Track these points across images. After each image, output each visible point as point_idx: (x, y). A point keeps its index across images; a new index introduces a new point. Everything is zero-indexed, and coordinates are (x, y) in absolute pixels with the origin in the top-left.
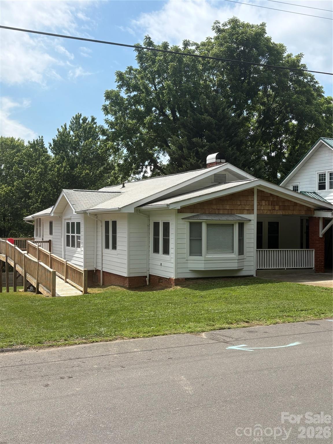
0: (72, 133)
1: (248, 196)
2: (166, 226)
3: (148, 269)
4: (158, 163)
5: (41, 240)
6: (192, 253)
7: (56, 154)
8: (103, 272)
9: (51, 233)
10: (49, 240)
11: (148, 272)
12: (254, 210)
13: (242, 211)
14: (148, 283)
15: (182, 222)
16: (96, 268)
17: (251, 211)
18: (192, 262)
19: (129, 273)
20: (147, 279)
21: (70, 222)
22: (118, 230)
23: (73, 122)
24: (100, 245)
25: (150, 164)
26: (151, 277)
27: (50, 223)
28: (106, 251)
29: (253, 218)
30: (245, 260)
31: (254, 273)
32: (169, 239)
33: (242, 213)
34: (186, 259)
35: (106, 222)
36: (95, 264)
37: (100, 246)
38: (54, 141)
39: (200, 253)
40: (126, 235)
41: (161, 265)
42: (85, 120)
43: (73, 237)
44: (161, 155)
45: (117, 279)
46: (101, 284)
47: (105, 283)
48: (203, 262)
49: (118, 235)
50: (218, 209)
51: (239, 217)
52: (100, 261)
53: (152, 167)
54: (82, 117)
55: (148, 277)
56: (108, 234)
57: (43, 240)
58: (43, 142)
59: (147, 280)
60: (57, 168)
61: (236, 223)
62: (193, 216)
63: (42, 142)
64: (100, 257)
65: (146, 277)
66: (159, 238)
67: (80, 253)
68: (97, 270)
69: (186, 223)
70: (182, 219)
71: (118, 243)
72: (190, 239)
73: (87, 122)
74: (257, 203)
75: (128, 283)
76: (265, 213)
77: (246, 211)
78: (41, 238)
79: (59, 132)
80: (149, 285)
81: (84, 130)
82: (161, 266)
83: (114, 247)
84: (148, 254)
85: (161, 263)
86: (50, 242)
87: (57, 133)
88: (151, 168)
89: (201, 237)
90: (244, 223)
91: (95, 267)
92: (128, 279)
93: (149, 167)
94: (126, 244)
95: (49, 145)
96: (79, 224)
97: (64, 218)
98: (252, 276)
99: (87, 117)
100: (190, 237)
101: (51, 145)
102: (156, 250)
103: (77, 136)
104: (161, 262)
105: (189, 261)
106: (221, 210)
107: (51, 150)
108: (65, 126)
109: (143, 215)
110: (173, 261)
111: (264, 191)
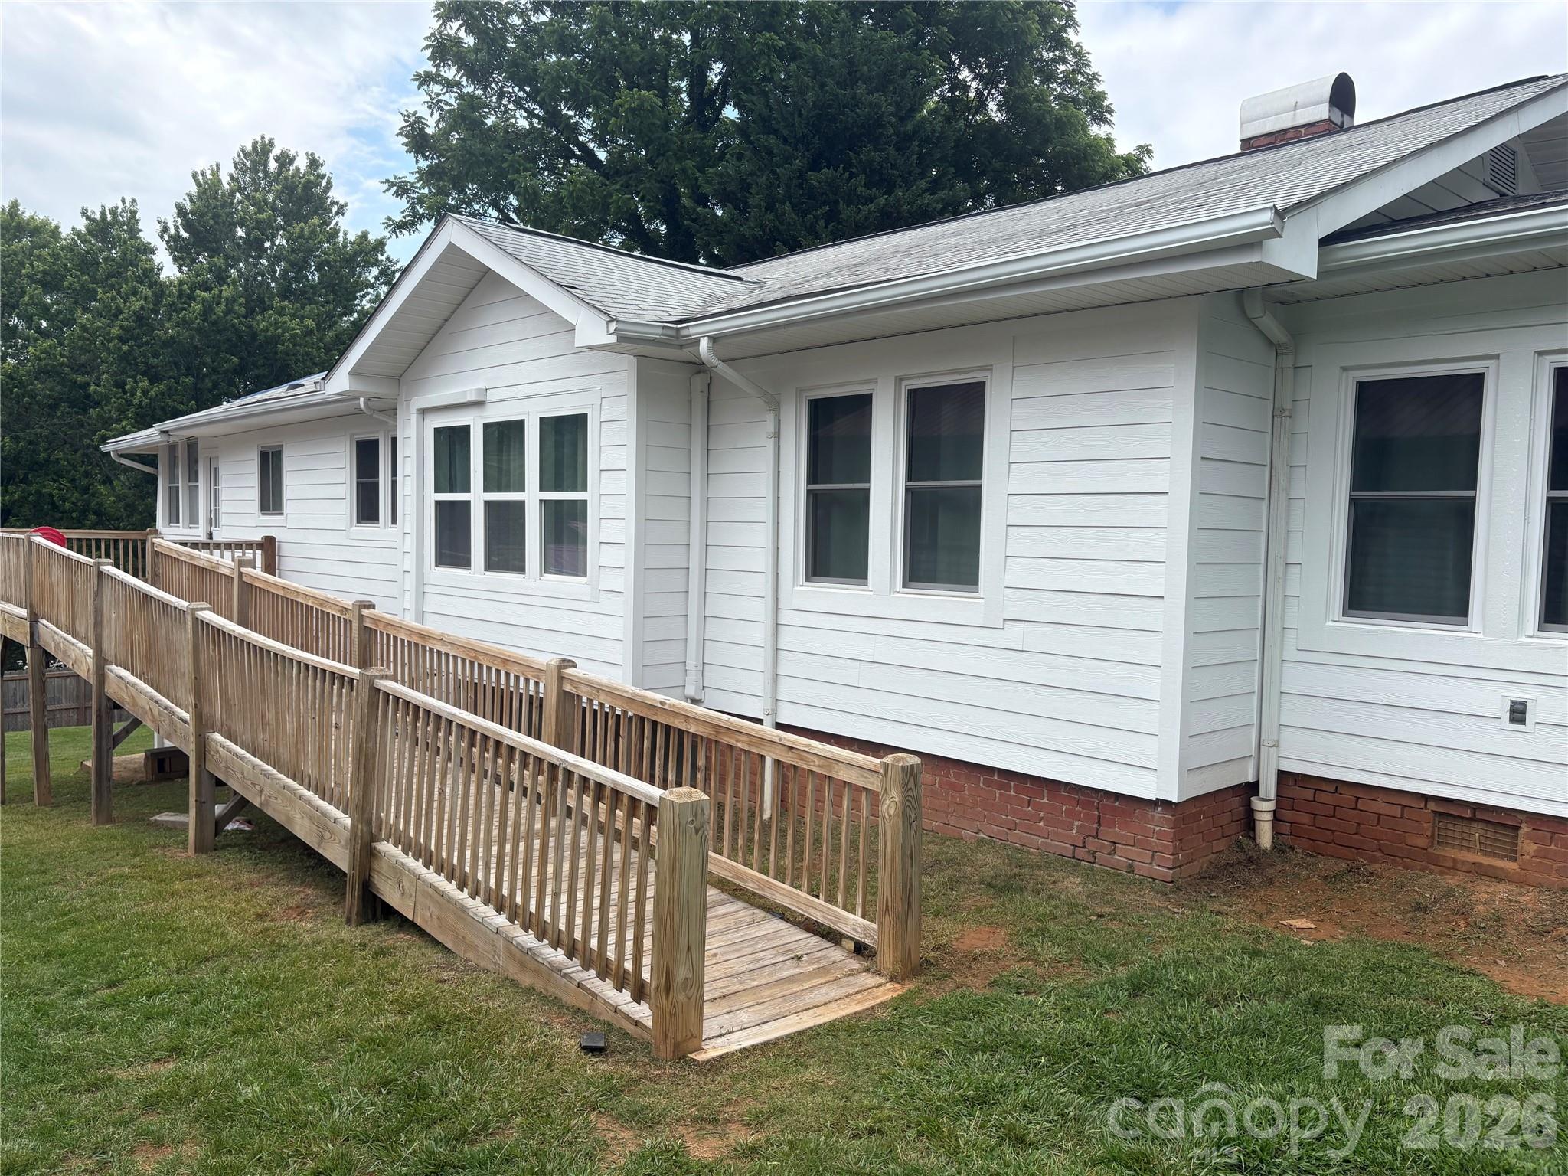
3: (1271, 736)
7: (183, 262)
9: (271, 500)
10: (266, 538)
11: (1270, 751)
14: (1265, 836)
19: (1188, 771)
20: (1258, 805)
21: (475, 420)
23: (243, 163)
27: (265, 455)
28: (815, 596)
35: (816, 404)
37: (759, 563)
38: (181, 211)
41: (1516, 712)
42: (285, 160)
43: (505, 509)
49: (1015, 482)
54: (276, 152)
58: (137, 221)
59: (1257, 816)
63: (133, 220)
64: (747, 633)
65: (1250, 789)
67: (586, 606)
73: (294, 168)
79: (199, 184)
80: (1279, 848)
82: (1518, 720)
85: (1517, 703)
86: (269, 546)
87: (192, 188)
92: (1159, 824)
94: (1159, 547)
95: (157, 228)
99: (292, 154)
101: (165, 229)
104: (1520, 697)
107: (168, 242)
108: (216, 171)
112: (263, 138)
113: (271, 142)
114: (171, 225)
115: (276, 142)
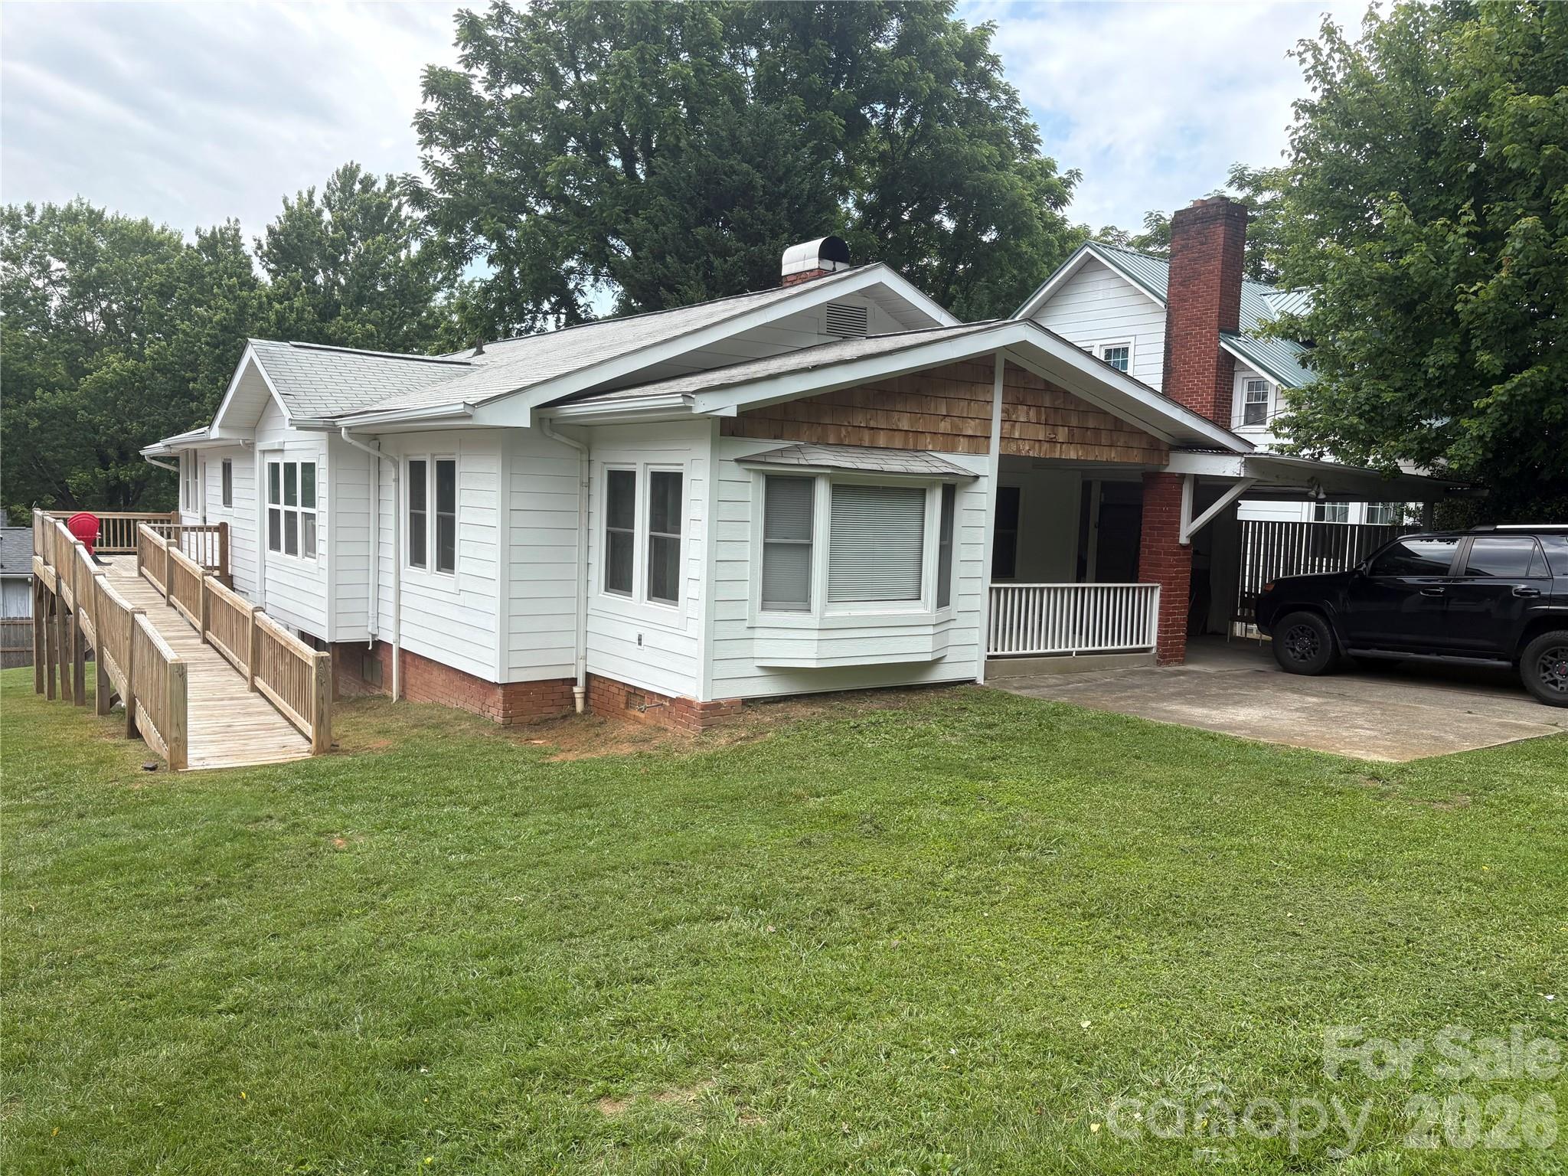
0: (327, 216)
1: (973, 383)
2: (667, 488)
3: (582, 653)
4: (579, 307)
5: (200, 523)
6: (770, 598)
7: (274, 274)
8: (403, 652)
9: (227, 500)
10: (221, 524)
11: (581, 662)
12: (989, 438)
13: (949, 442)
14: (579, 706)
15: (736, 472)
16: (374, 636)
17: (978, 444)
18: (767, 633)
19: (506, 666)
20: (576, 689)
21: (281, 460)
22: (462, 498)
23: (335, 184)
24: (389, 552)
25: (555, 311)
26: (595, 683)
27: (224, 465)
28: (411, 573)
29: (986, 467)
30: (952, 625)
31: (976, 671)
32: (679, 540)
33: (951, 449)
34: (747, 624)
35: (413, 464)
36: (370, 621)
37: (391, 554)
38: (271, 232)
39: (802, 600)
40: (494, 519)
41: (640, 640)
42: (368, 183)
43: (291, 516)
44: (587, 285)
45: (458, 684)
46: (394, 695)
47: (407, 691)
48: (815, 635)
49: (462, 516)
50: (873, 428)
51: (944, 461)
52: (388, 608)
53: (563, 317)
54: (361, 176)
55: (581, 681)
56: (422, 512)
57: (205, 521)
58: (240, 238)
59: (577, 696)
60: (277, 312)
61: (933, 485)
62: (781, 450)
63: (236, 236)
64: (389, 595)
65: (573, 681)
66: (631, 537)
67: (315, 577)
68: (378, 644)
69: (751, 477)
70: (738, 461)
71: (460, 549)
72: (766, 546)
73: (375, 189)
74: (1003, 411)
75: (500, 705)
76: (1023, 453)
77: (966, 440)
78: (199, 516)
79: (287, 208)
80: (585, 712)
81: (365, 209)
82: (640, 644)
83: (446, 561)
84: (583, 595)
85: (640, 636)
86: (223, 529)
87: (282, 211)
88: (558, 320)
89: (809, 533)
90: (957, 487)
91: (370, 630)
92: (500, 691)
93: (551, 318)
94: (495, 554)
95: (254, 245)
96: (309, 468)
97: (261, 446)
98: (972, 682)
99: (374, 177)
100: (767, 533)
101: (260, 247)
102: (618, 579)
103: (340, 224)
104: (641, 632)
105: (758, 633)
106: (882, 432)
107: (261, 258)
108: (311, 194)
109: (563, 439)
110: (697, 628)
111: (1024, 370)
112: (352, 163)
113: (358, 167)
114: (264, 242)
115: (362, 168)
